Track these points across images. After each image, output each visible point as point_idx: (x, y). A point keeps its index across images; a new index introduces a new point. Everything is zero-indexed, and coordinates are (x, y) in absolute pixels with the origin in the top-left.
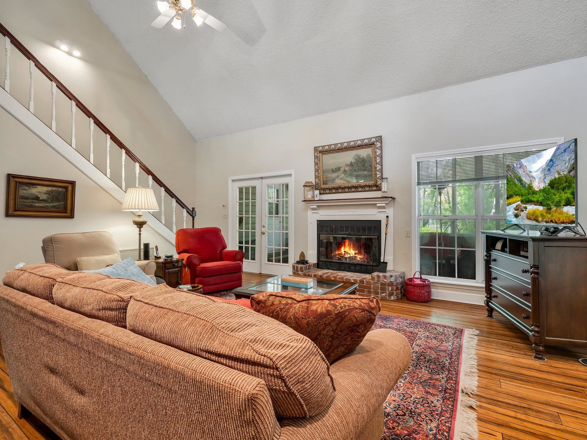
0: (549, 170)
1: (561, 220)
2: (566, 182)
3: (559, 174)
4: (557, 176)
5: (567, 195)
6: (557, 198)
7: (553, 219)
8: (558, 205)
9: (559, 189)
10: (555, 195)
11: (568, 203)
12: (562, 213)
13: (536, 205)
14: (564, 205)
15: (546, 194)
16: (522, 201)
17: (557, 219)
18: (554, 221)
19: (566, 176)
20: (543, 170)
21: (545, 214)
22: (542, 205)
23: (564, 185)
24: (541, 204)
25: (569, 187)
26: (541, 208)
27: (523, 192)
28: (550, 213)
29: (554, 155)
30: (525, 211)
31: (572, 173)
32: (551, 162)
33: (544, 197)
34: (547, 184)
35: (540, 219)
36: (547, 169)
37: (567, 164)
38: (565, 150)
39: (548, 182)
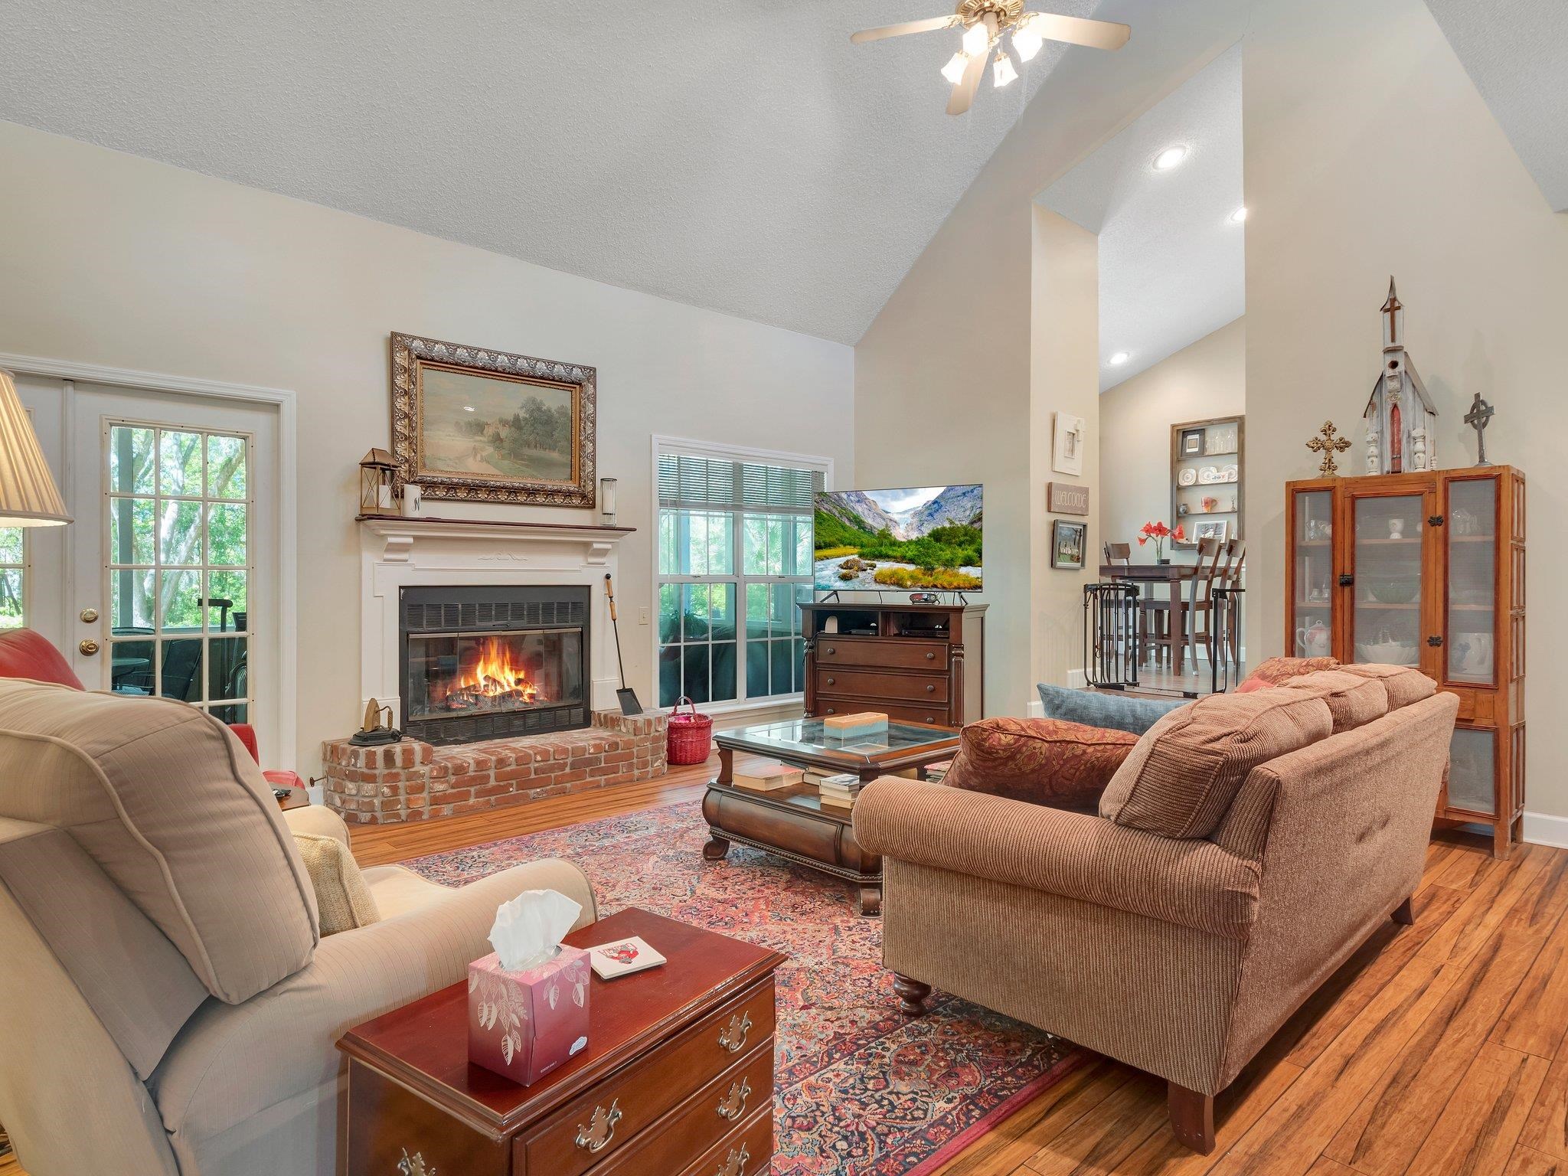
0: (931, 515)
1: (955, 584)
2: (966, 535)
3: (951, 522)
4: (947, 525)
5: (969, 551)
6: (947, 554)
7: (938, 582)
8: (949, 564)
9: (950, 543)
10: (941, 550)
11: (968, 562)
12: (956, 575)
13: (898, 562)
14: (961, 565)
15: (924, 548)
16: (861, 555)
17: (945, 584)
18: (939, 586)
19: (965, 528)
20: (917, 514)
21: (921, 576)
22: (913, 563)
23: (962, 539)
24: (911, 561)
25: (972, 541)
26: (911, 568)
27: (864, 540)
28: (931, 575)
29: (942, 496)
30: (869, 571)
31: (976, 525)
32: (936, 505)
33: (920, 552)
34: (926, 534)
35: (909, 583)
36: (926, 513)
37: (968, 513)
38: (964, 494)
39: (927, 530)
